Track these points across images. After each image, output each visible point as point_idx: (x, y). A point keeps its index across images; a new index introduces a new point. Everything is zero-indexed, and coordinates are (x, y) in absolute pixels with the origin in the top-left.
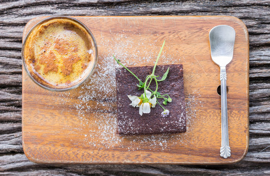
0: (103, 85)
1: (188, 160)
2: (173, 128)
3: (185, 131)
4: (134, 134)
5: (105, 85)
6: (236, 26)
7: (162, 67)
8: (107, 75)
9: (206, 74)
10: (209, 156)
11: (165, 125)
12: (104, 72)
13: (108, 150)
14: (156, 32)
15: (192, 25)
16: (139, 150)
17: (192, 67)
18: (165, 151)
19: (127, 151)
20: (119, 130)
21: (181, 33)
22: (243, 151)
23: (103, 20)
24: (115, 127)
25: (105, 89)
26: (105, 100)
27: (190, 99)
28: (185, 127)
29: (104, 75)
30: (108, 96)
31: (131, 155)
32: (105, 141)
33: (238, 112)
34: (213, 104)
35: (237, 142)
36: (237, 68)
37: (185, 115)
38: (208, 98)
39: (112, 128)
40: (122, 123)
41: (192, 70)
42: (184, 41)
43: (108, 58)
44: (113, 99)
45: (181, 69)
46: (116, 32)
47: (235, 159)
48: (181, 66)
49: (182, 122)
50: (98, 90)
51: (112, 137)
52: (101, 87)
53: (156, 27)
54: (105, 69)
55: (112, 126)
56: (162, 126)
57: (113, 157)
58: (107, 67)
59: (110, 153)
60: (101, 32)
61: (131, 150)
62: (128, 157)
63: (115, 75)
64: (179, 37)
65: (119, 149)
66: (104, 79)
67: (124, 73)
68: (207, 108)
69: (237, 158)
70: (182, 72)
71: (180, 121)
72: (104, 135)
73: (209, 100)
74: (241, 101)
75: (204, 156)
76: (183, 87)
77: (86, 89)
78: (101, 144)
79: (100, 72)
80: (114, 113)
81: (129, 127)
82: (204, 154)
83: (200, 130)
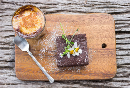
0: (51, 45)
1: (90, 78)
2: (82, 63)
3: (88, 64)
4: (65, 66)
5: (52, 45)
6: (109, 17)
7: (77, 35)
8: (53, 40)
9: (97, 39)
10: (99, 76)
11: (79, 62)
12: (51, 39)
13: (53, 74)
14: (74, 21)
15: (90, 18)
16: (67, 74)
17: (90, 36)
18: (79, 74)
19: (62, 74)
20: (58, 64)
21: (85, 21)
22: (114, 73)
23: (51, 16)
24: (56, 63)
25: (52, 46)
26: (52, 52)
27: (90, 50)
28: (88, 63)
29: (51, 40)
30: (53, 49)
31: (64, 76)
32: (52, 70)
33: (112, 55)
34: (100, 52)
35: (111, 69)
36: (110, 36)
37: (88, 57)
38: (98, 49)
39: (55, 64)
40: (60, 61)
41: (90, 37)
42: (86, 25)
43: (53, 33)
44: (55, 51)
45: (85, 36)
46: (56, 21)
47: (111, 77)
48: (86, 35)
49: (86, 60)
50: (49, 47)
51: (55, 68)
52: (50, 46)
53: (74, 19)
54: (52, 37)
55: (55, 63)
56: (78, 62)
57: (56, 77)
58: (53, 37)
59: (55, 75)
60: (50, 22)
61: (64, 74)
62: (63, 77)
63: (56, 40)
64: (84, 23)
65: (58, 73)
66: (51, 42)
67: (60, 38)
68: (97, 54)
69: (112, 77)
70: (86, 38)
71: (86, 59)
72: (51, 67)
73: (98, 50)
74: (112, 50)
75: (97, 76)
76: (86, 44)
77: (43, 47)
78: (50, 71)
79: (49, 39)
80: (56, 57)
81: (63, 63)
82: (97, 75)
83: (94, 64)
